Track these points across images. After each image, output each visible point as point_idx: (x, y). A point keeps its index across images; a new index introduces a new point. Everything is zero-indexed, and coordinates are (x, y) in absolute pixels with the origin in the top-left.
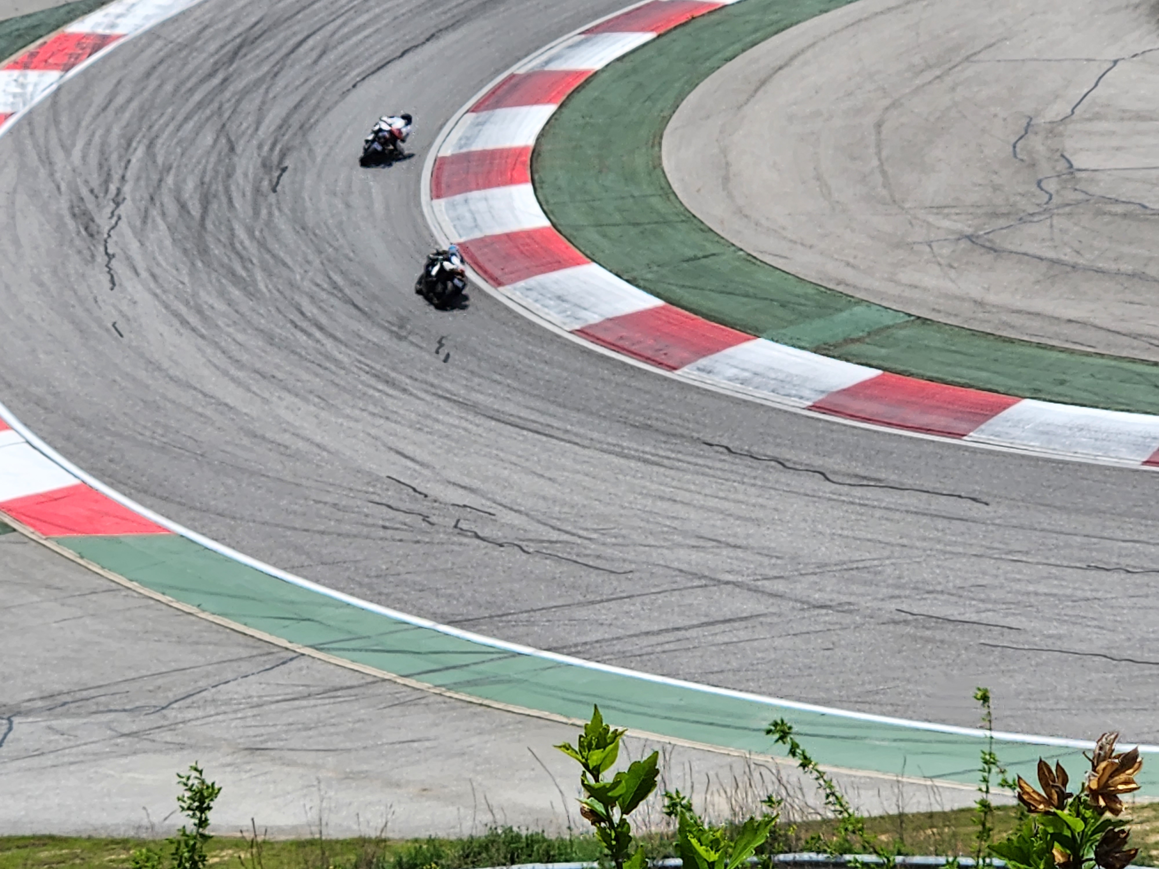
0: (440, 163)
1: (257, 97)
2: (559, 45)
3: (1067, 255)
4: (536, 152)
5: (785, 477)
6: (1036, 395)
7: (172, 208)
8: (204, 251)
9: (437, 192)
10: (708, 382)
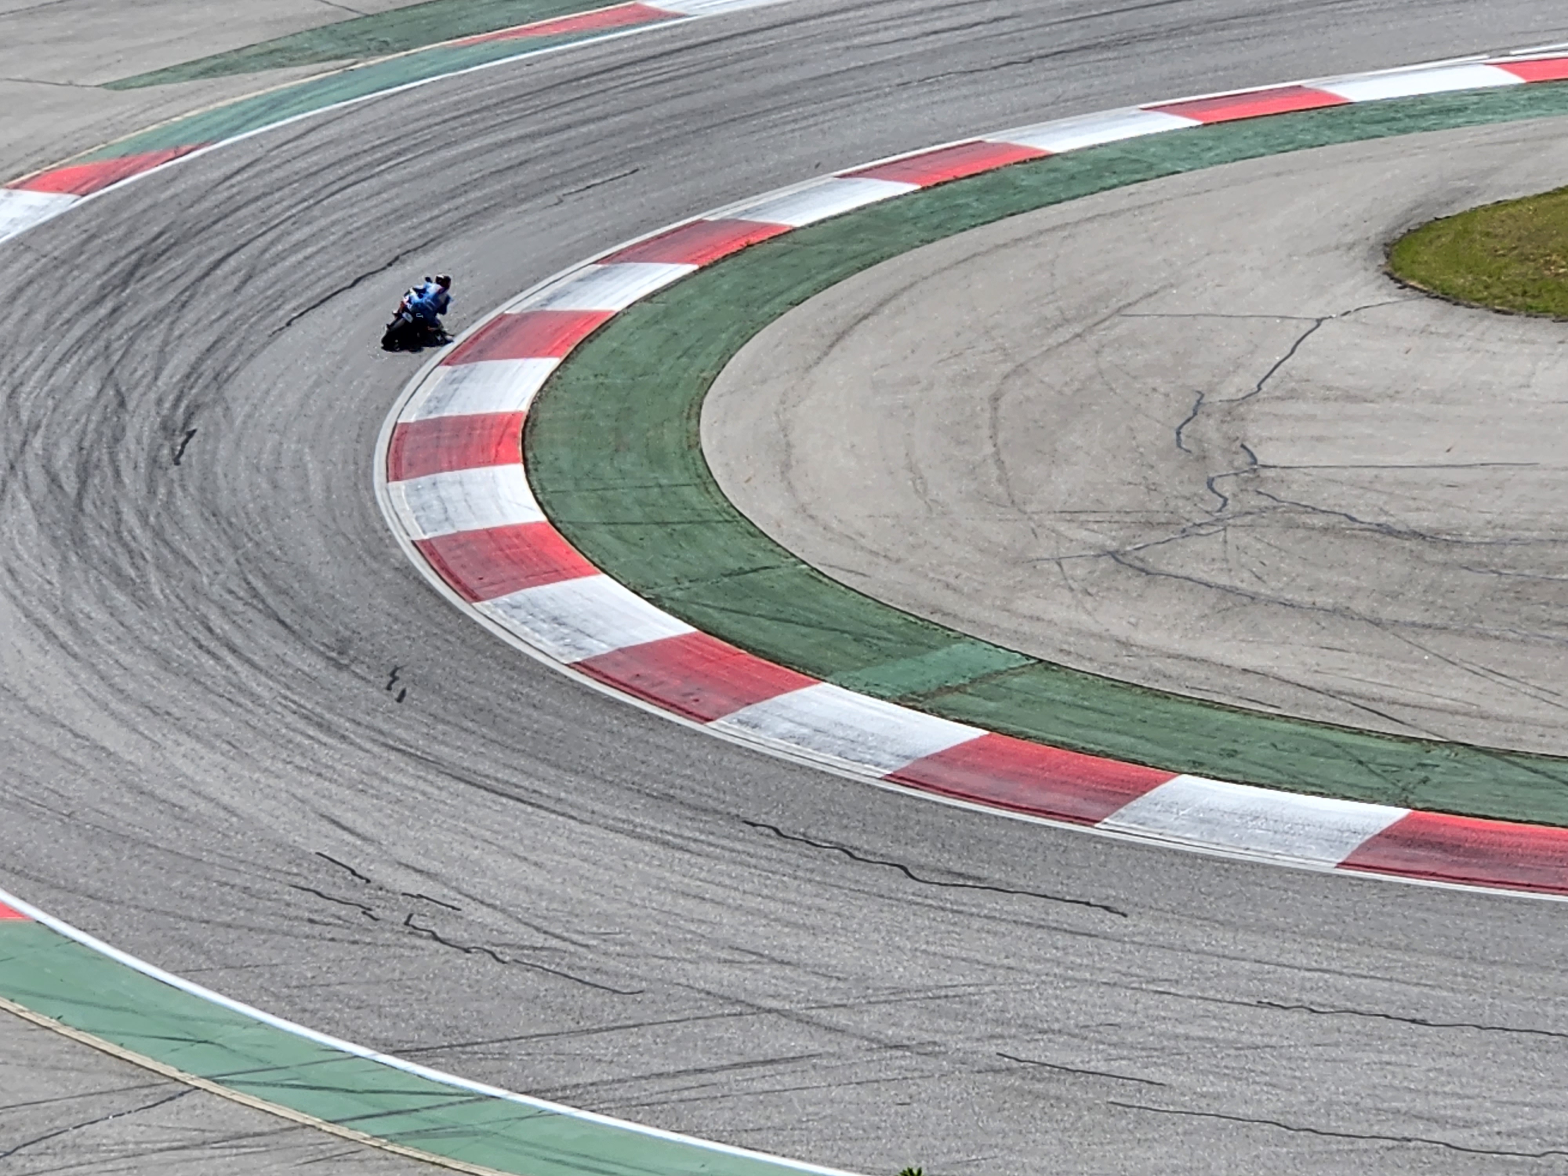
0: (401, 433)
1: (158, 333)
2: (567, 276)
3: (1244, 582)
4: (530, 421)
5: (852, 871)
6: (1197, 769)
7: (39, 481)
8: (79, 541)
9: (395, 473)
10: (753, 739)
